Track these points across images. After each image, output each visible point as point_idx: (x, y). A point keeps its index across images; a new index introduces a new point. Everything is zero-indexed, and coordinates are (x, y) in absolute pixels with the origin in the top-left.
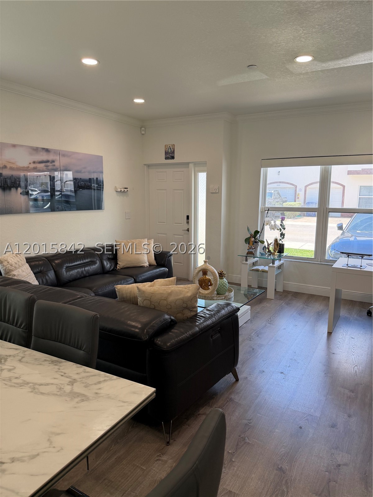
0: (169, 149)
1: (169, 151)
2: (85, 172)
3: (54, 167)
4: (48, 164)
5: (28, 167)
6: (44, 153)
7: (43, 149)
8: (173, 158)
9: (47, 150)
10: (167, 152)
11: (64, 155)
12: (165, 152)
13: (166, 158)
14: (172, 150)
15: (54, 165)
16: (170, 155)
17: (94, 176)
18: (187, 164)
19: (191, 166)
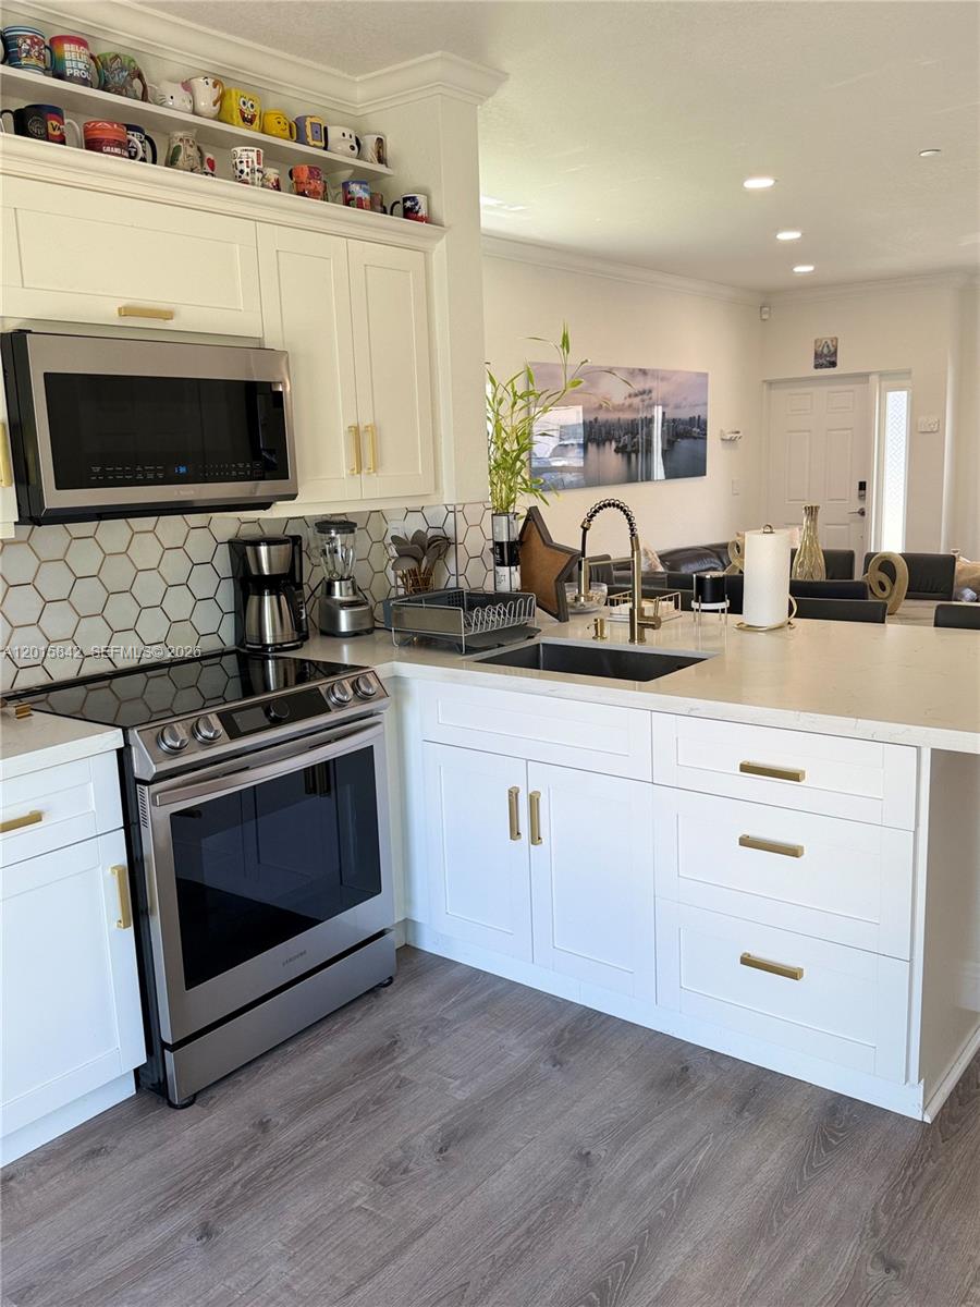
0: (826, 348)
1: (826, 351)
2: (685, 407)
3: (651, 402)
4: (645, 397)
5: (623, 405)
6: (640, 378)
7: (640, 370)
8: (833, 364)
9: (644, 372)
10: (819, 353)
11: (663, 379)
12: (816, 354)
13: (816, 367)
14: (832, 349)
15: (650, 399)
16: (826, 359)
17: (695, 413)
18: (863, 377)
19: (874, 379)
